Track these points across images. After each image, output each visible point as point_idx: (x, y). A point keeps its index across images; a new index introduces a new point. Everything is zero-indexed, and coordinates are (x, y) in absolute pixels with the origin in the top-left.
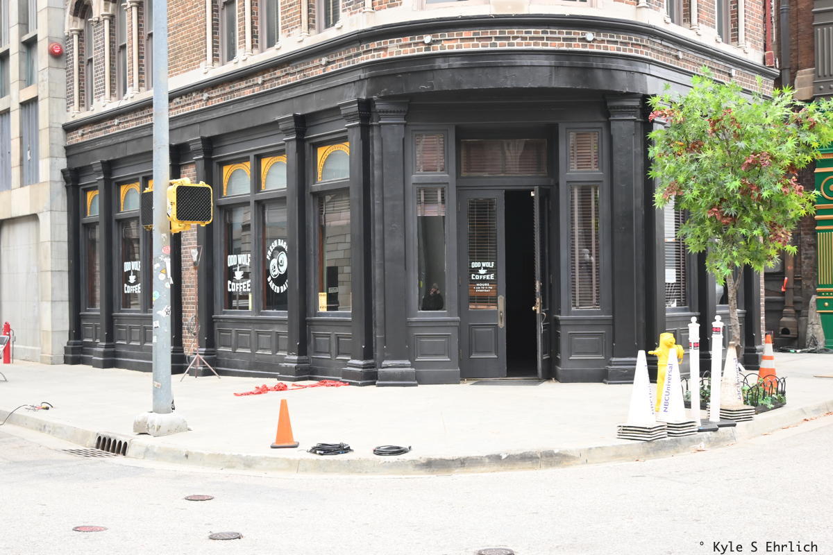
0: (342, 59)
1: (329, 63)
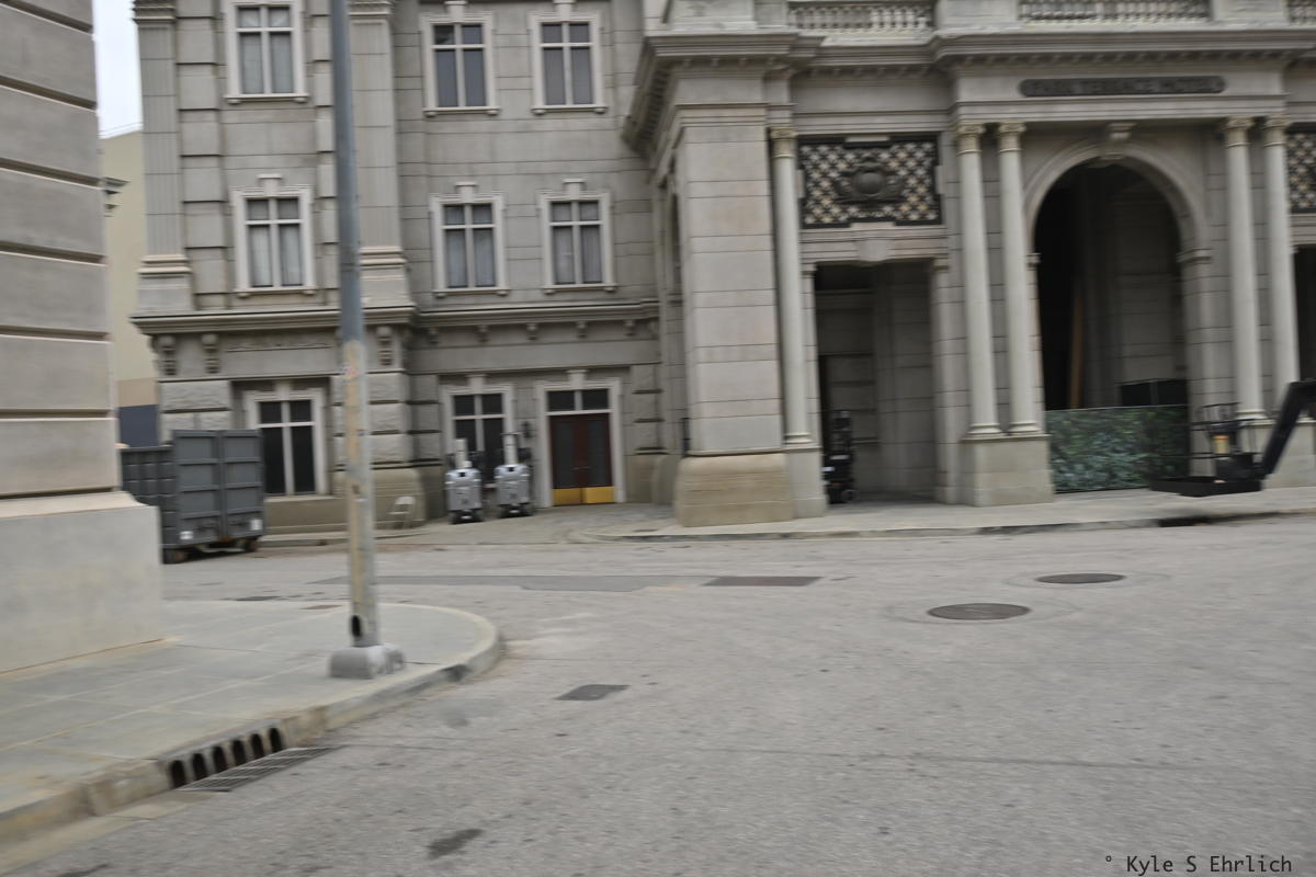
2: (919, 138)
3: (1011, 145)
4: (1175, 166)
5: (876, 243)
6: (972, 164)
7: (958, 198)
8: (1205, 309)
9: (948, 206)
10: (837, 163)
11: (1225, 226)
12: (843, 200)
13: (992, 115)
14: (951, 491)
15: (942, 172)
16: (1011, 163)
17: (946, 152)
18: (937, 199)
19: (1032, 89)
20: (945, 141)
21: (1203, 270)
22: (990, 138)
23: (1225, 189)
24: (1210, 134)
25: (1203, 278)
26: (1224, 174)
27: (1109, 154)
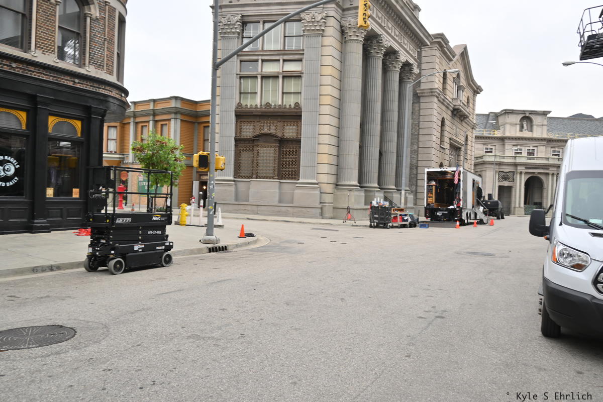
0: (88, 85)
1: (79, 83)
2: (512, 172)
3: (523, 174)
4: (543, 177)
5: (506, 184)
6: (518, 176)
7: (516, 179)
8: (545, 194)
9: (515, 180)
10: (502, 174)
11: (548, 185)
12: (503, 178)
13: (521, 171)
14: (512, 213)
15: (515, 176)
16: (523, 176)
17: (515, 174)
18: (514, 179)
19: (526, 168)
20: (515, 173)
21: (545, 190)
22: (521, 173)
23: (548, 180)
24: (547, 174)
25: (545, 191)
26: (548, 179)
27: (535, 175)
